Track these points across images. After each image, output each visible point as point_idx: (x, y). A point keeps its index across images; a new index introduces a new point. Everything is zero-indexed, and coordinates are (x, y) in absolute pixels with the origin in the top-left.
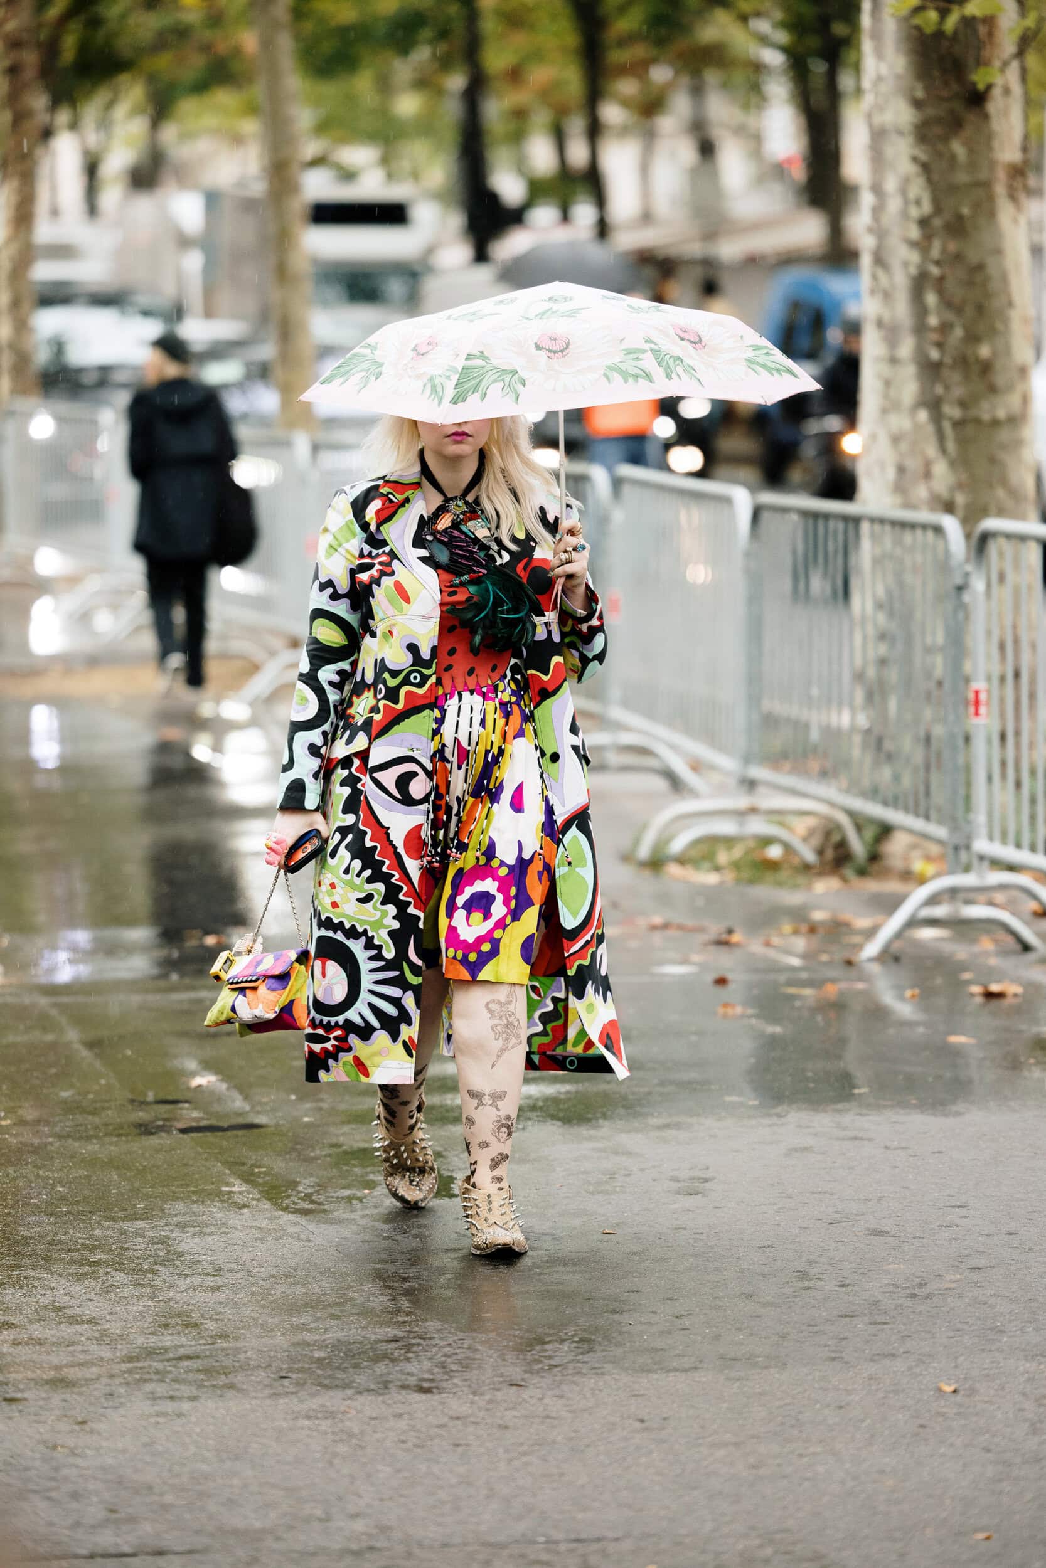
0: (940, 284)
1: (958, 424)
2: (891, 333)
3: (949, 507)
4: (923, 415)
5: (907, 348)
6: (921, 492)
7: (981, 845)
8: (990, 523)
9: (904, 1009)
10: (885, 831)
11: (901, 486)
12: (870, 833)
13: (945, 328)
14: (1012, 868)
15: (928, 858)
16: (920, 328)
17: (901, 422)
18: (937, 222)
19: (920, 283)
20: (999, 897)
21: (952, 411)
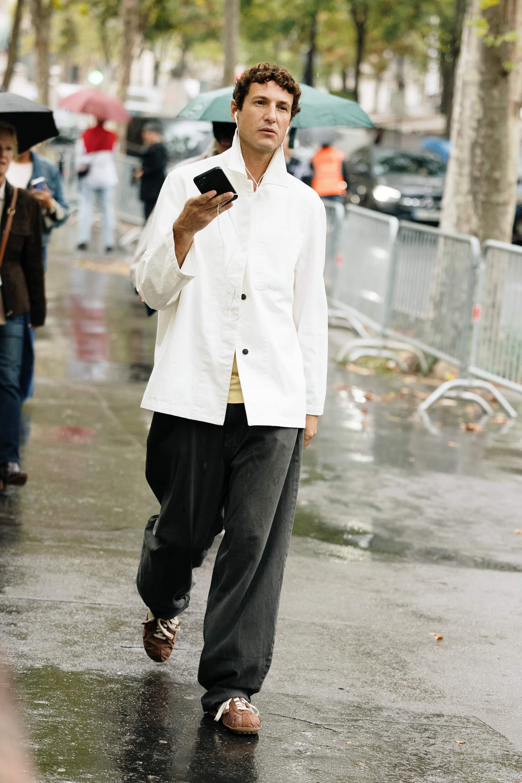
0: (482, 146)
1: (483, 203)
2: (461, 164)
3: (476, 235)
4: (470, 198)
5: (466, 170)
6: (465, 228)
7: (473, 369)
8: (491, 242)
9: (434, 430)
10: (436, 360)
11: (458, 225)
12: (430, 360)
13: (482, 164)
14: (485, 380)
15: (452, 373)
16: (472, 163)
17: (461, 199)
18: (485, 122)
19: (474, 145)
20: (478, 391)
21: (481, 197)
